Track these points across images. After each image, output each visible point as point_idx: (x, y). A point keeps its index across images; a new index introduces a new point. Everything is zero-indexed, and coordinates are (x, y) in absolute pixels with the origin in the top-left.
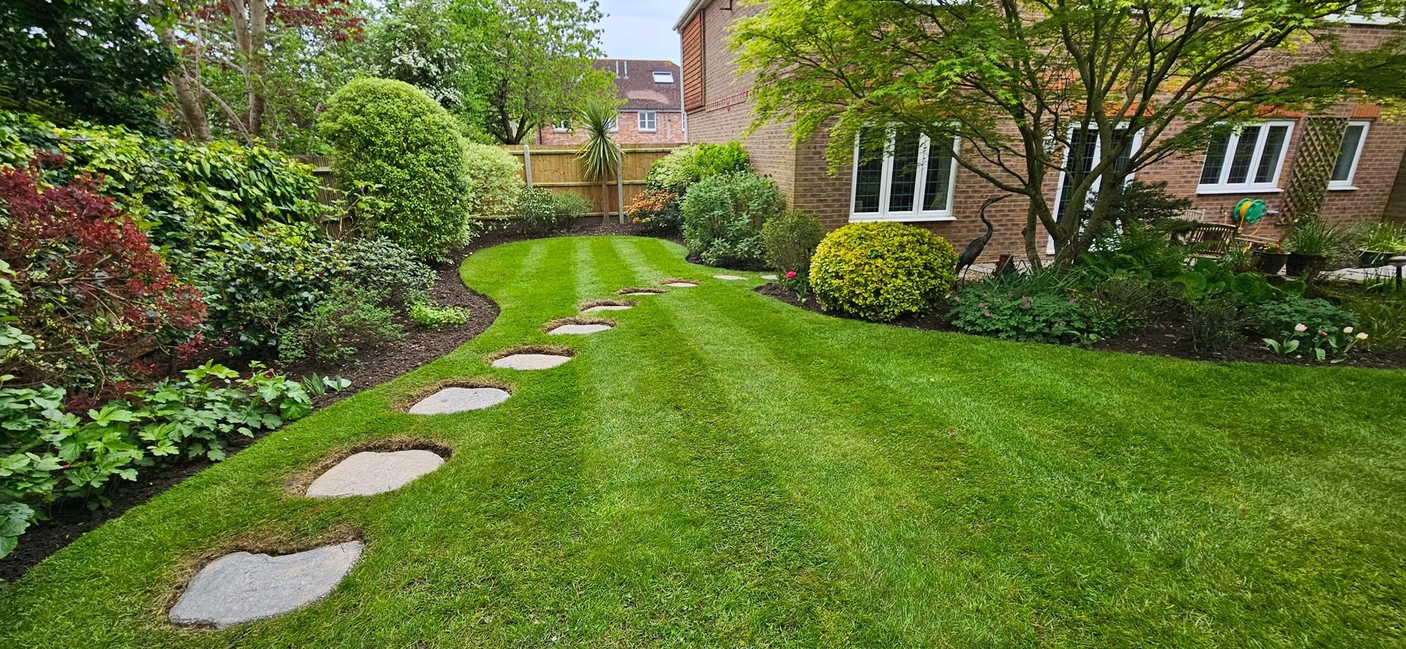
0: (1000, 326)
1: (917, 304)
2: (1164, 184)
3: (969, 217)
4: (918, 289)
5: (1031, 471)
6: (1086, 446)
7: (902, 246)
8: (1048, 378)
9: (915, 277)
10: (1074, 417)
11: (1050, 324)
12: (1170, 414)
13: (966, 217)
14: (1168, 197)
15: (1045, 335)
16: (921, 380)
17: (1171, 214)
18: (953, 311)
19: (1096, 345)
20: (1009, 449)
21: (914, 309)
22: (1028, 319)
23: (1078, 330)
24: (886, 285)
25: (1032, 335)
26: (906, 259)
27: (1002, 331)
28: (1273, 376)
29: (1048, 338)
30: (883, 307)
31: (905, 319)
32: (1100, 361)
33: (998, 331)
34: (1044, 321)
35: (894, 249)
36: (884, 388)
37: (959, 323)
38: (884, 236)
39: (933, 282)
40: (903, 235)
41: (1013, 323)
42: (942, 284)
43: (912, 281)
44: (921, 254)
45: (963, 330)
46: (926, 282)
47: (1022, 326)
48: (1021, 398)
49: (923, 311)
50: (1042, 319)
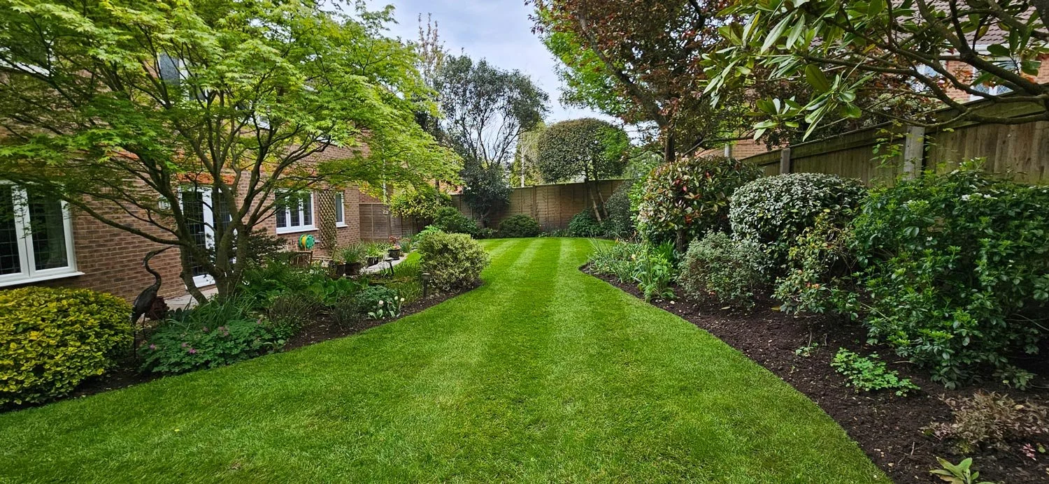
0: (208, 357)
1: (101, 366)
2: (265, 229)
3: (100, 269)
4: (99, 350)
5: (318, 457)
6: (335, 418)
7: (63, 312)
8: (276, 383)
9: (92, 339)
10: (314, 402)
11: (249, 342)
12: (362, 373)
13: (96, 270)
14: (271, 237)
15: (246, 352)
16: (165, 436)
17: (277, 249)
18: (149, 360)
19: (287, 348)
20: (292, 450)
21: (100, 372)
22: (229, 344)
23: (269, 340)
24: (52, 357)
25: (237, 355)
26: (73, 323)
27: (211, 361)
28: (386, 332)
29: (250, 354)
30: (53, 383)
31: (90, 385)
32: (299, 356)
33: (207, 362)
34: (244, 342)
35: (51, 316)
36: (125, 466)
37: (165, 369)
38: (31, 305)
39: (115, 338)
40: (59, 300)
41: (219, 351)
42: (125, 338)
43: (89, 344)
44: (92, 314)
45: (170, 373)
46: (107, 341)
47: (227, 352)
48: (269, 407)
49: (110, 371)
50: (241, 341)
